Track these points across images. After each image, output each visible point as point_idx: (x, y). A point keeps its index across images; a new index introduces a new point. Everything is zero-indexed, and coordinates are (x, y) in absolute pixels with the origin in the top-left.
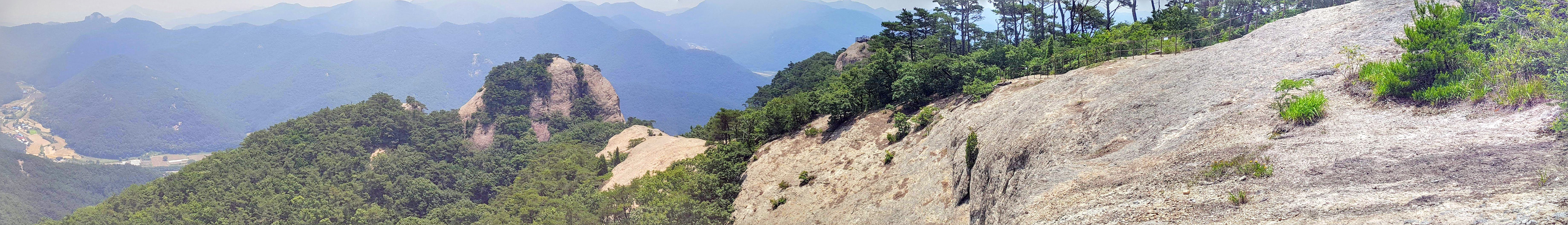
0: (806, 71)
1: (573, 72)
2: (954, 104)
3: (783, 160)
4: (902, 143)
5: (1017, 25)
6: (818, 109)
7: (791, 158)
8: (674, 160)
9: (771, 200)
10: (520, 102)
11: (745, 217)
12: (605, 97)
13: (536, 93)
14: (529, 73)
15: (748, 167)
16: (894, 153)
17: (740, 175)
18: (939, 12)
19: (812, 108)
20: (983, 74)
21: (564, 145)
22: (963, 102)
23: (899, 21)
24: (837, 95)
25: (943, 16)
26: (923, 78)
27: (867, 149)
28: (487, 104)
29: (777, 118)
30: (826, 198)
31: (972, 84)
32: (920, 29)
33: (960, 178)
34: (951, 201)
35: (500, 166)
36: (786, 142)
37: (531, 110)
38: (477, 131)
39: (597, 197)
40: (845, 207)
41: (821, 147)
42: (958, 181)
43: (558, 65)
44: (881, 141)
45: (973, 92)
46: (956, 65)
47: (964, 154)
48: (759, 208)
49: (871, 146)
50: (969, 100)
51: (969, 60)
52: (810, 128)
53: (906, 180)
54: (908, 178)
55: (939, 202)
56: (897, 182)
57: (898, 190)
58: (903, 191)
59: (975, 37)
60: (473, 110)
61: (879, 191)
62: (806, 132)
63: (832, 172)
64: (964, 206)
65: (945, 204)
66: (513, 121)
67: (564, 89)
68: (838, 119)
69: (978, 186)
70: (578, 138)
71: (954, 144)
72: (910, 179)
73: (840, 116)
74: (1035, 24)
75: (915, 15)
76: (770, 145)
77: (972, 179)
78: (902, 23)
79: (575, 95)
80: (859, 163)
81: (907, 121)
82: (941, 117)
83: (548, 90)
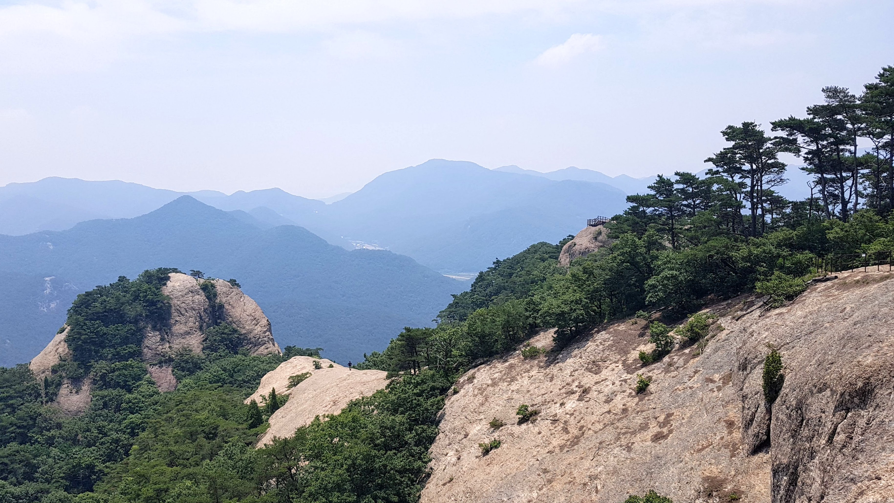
0: (519, 270)
1: (201, 291)
2: (742, 310)
3: (494, 390)
4: (662, 364)
5: (845, 189)
6: (539, 321)
7: (505, 388)
8: (351, 398)
9: (479, 444)
10: (125, 341)
11: (445, 467)
12: (250, 322)
13: (150, 326)
14: (136, 298)
15: (446, 402)
16: (650, 379)
17: (435, 414)
18: (715, 176)
19: (530, 320)
20: (788, 264)
21: (197, 393)
22: (755, 307)
23: (653, 192)
24: (565, 301)
25: (721, 180)
26: (691, 273)
27: (611, 373)
28: (75, 350)
29: (483, 337)
30: (555, 439)
31: (771, 280)
32: (685, 203)
33: (753, 415)
34: (741, 447)
35: (105, 435)
36: (497, 367)
37: (145, 350)
38: (64, 390)
39: (250, 457)
40: (581, 450)
41: (545, 372)
42: (752, 420)
43: (179, 284)
44: (631, 362)
45: (772, 292)
46: (744, 251)
47: (761, 382)
48: (464, 455)
49: (616, 369)
50: (764, 303)
51: (764, 244)
52: (529, 348)
53: (669, 415)
54: (673, 413)
55: (721, 448)
56: (656, 418)
57: (657, 429)
58: (665, 430)
59: (773, 210)
60: (53, 360)
61: (630, 431)
62: (524, 353)
63: (562, 404)
64: (761, 456)
65: (730, 451)
66: (119, 369)
67: (190, 317)
68: (566, 334)
69: (784, 428)
70: (217, 381)
71: (743, 367)
72: (675, 414)
73: (570, 330)
74: (876, 185)
75: (677, 182)
76: (475, 373)
77: (773, 418)
78: (657, 196)
79: (207, 324)
80: (600, 392)
81: (669, 335)
82: (720, 329)
83: (166, 321)
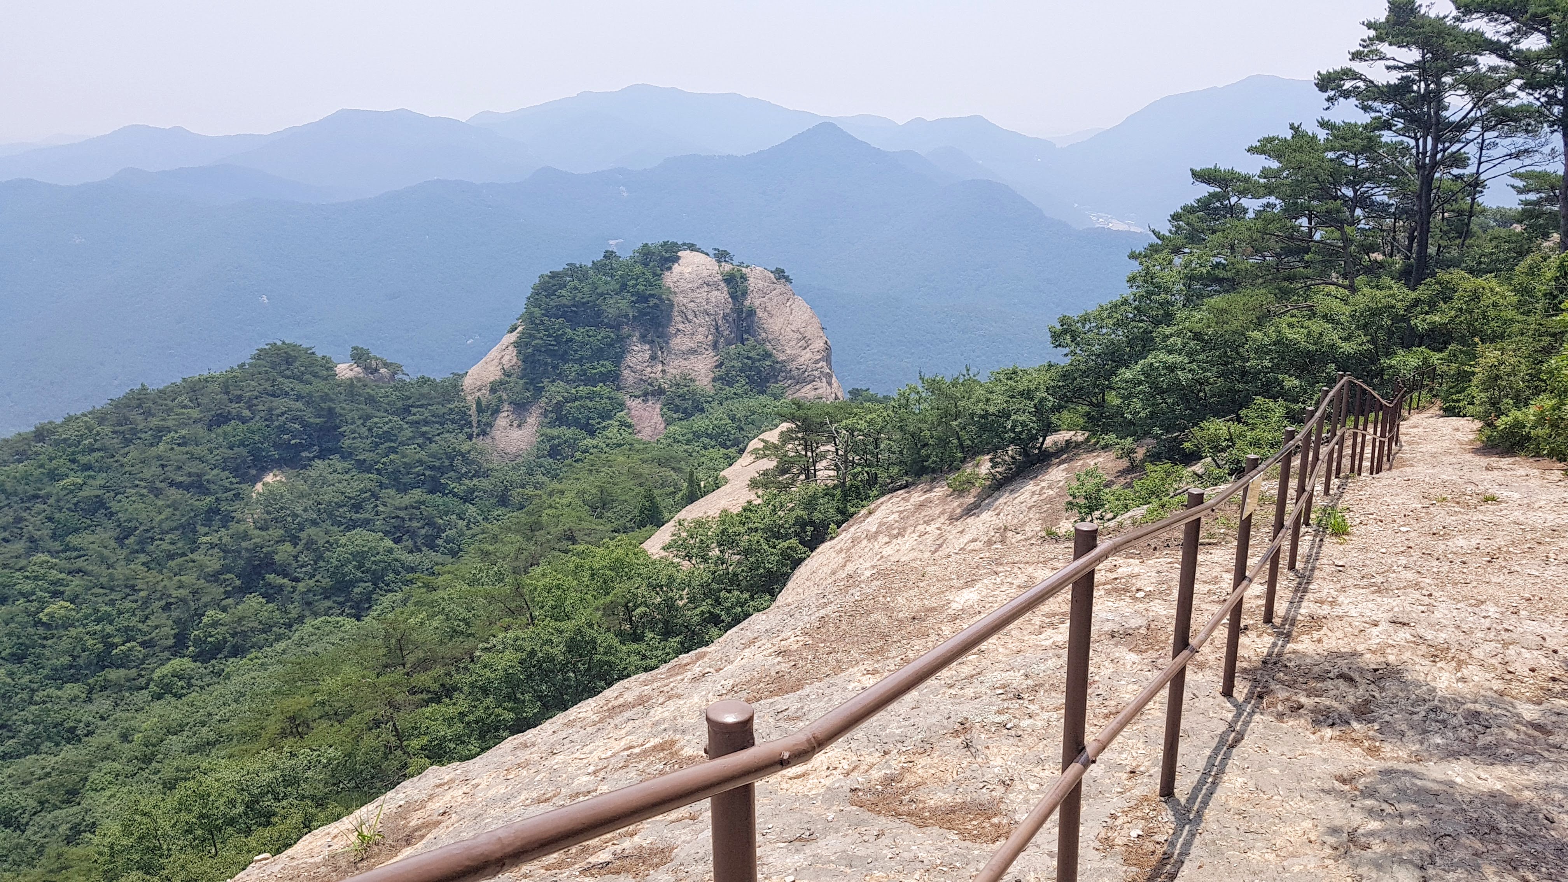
1: (723, 285)
10: (598, 354)
12: (794, 343)
13: (637, 334)
14: (624, 288)
28: (525, 361)
37: (626, 371)
38: (502, 421)
43: (690, 270)
60: (493, 374)
66: (582, 398)
67: (700, 325)
79: (726, 339)
83: (663, 328)
